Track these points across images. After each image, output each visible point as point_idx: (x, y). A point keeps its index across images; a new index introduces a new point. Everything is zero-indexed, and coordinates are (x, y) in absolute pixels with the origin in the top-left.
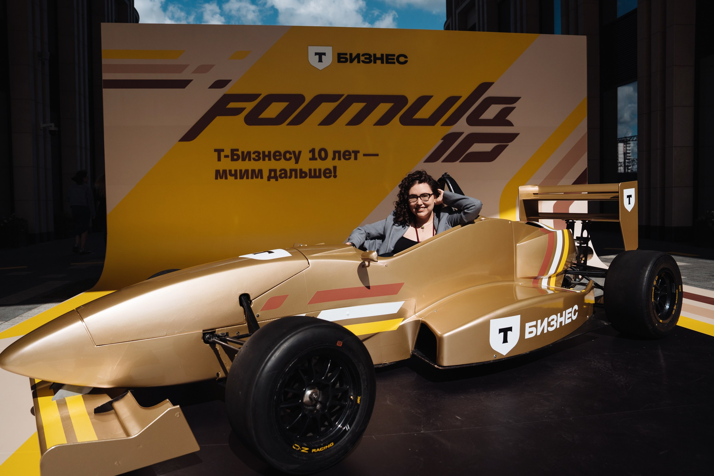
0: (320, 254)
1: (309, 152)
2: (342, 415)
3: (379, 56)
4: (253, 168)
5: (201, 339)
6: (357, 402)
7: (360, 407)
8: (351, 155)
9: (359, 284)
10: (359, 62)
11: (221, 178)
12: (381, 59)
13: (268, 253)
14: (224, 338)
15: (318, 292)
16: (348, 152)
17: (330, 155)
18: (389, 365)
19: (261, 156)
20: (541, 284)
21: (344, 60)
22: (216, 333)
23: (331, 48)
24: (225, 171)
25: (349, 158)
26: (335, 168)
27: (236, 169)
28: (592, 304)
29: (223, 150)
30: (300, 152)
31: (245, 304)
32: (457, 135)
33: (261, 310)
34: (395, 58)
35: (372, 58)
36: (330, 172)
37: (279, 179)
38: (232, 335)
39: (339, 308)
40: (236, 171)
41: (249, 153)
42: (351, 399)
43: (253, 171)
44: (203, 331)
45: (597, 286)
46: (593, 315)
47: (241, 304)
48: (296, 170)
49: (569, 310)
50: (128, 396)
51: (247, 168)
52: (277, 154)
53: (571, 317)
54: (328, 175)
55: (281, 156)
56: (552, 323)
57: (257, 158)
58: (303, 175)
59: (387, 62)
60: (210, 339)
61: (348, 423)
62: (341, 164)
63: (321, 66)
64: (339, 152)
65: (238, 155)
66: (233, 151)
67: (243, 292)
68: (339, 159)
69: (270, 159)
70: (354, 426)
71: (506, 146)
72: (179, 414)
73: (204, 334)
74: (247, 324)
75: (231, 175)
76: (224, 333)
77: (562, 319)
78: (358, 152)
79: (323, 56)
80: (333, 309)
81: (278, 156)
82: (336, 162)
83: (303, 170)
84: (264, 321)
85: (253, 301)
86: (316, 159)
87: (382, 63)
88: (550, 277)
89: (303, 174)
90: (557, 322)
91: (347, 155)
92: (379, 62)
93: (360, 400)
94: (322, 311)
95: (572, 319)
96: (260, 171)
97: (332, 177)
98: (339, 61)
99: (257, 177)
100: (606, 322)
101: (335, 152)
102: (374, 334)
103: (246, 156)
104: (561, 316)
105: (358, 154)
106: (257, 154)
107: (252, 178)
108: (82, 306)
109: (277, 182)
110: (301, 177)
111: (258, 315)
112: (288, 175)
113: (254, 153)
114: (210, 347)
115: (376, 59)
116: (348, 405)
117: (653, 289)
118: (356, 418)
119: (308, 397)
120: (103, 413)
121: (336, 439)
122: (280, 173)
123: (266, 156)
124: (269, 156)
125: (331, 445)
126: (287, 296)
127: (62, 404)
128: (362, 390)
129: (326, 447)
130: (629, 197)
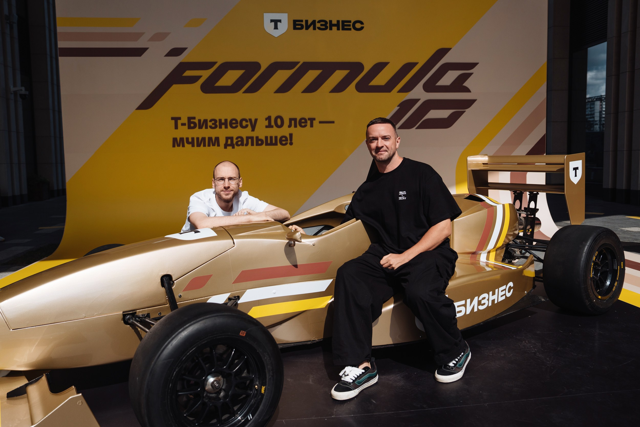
0: (247, 233)
1: (265, 119)
2: (246, 404)
3: (335, 22)
4: (210, 136)
5: (121, 320)
6: (261, 391)
7: (264, 397)
8: (307, 123)
9: (286, 263)
10: (314, 29)
11: (179, 146)
12: (337, 25)
13: (194, 232)
15: (243, 271)
16: (304, 120)
17: (287, 122)
18: (318, 342)
19: (218, 124)
20: (480, 259)
21: (300, 27)
22: (137, 315)
23: (286, 14)
24: (182, 139)
25: (305, 125)
26: (291, 135)
27: (193, 136)
28: (532, 277)
29: (180, 118)
30: (256, 120)
31: (166, 285)
32: (413, 102)
33: (183, 291)
34: (351, 24)
35: (328, 25)
36: (286, 140)
37: (236, 146)
38: (152, 317)
39: (265, 286)
40: (193, 139)
41: (206, 121)
42: (255, 388)
43: (210, 139)
44: (123, 312)
45: (539, 260)
46: (532, 290)
47: (163, 285)
48: (252, 138)
49: (504, 287)
50: (42, 380)
51: (204, 136)
53: (505, 294)
54: (284, 142)
55: (238, 124)
56: (483, 302)
57: (213, 126)
58: (260, 142)
59: (343, 29)
60: (130, 320)
61: (251, 412)
62: (297, 132)
63: (276, 33)
64: (295, 120)
65: (195, 123)
66: (189, 119)
67: (165, 273)
68: (295, 126)
69: (226, 127)
70: (257, 416)
71: (463, 113)
72: (82, 402)
73: (124, 316)
74: (169, 304)
75: (188, 143)
76: (144, 315)
77: (495, 297)
78: (314, 119)
79: (279, 23)
80: (259, 287)
82: (292, 130)
83: (260, 138)
84: (186, 302)
85: (175, 282)
86: (272, 127)
87: (338, 29)
88: (489, 252)
90: (488, 300)
91: (303, 123)
92: (334, 28)
93: (264, 389)
94: (248, 290)
95: (506, 296)
96: (217, 139)
97: (288, 144)
98: (295, 28)
99: (214, 145)
100: (543, 298)
101: (291, 120)
102: (301, 312)
103: (203, 124)
104: (493, 294)
105: (314, 121)
106: (213, 122)
107: (209, 146)
109: (233, 149)
110: (258, 144)
111: (181, 295)
112: (245, 142)
113: (211, 121)
114: (131, 328)
115: (332, 25)
116: (252, 394)
117: (592, 265)
118: (259, 407)
119: (210, 385)
120: (16, 396)
126: (211, 276)
128: (267, 380)
130: (576, 169)
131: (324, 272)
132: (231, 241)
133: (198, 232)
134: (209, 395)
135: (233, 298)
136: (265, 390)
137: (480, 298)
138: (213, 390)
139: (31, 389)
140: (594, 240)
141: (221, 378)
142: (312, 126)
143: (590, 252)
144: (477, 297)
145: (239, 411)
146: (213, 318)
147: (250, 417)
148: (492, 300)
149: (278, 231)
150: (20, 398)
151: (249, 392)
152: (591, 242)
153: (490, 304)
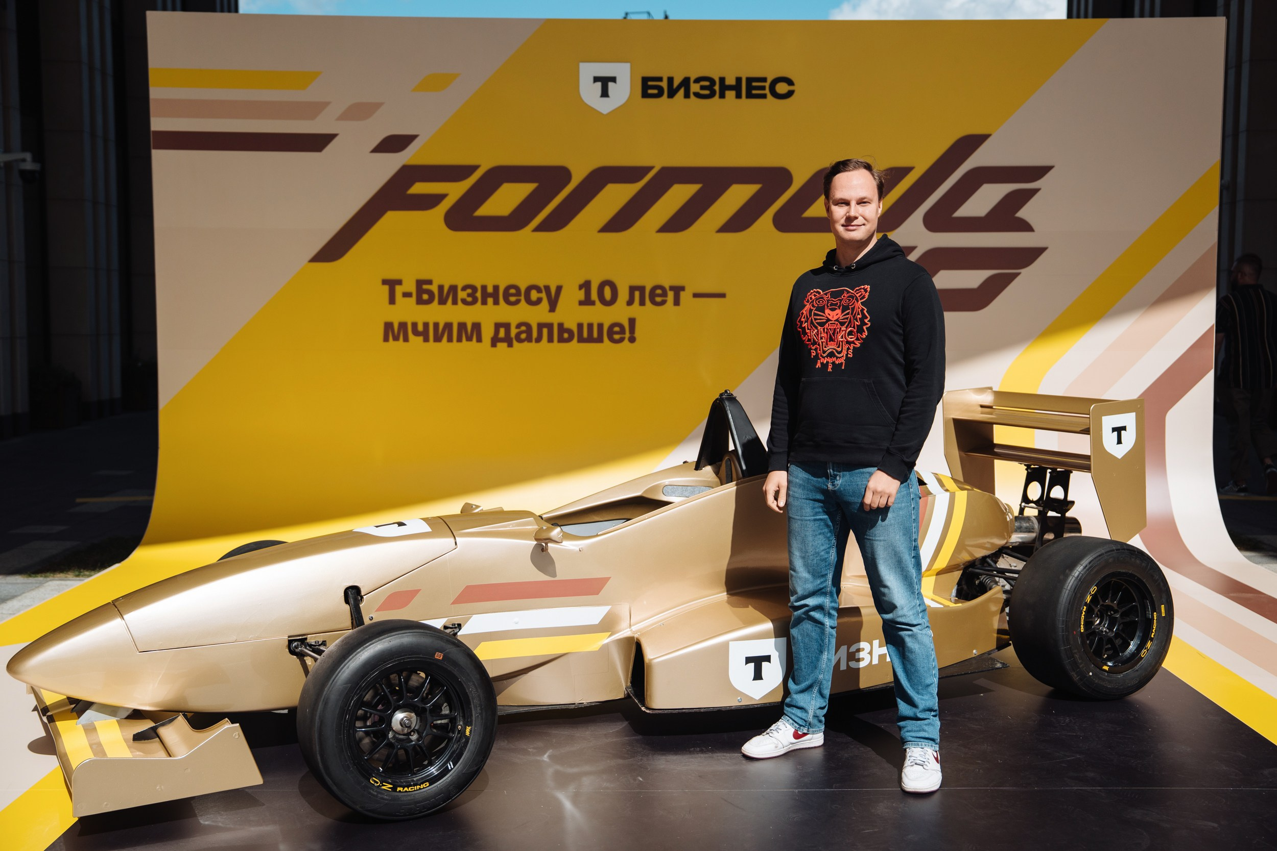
0: (478, 529)
1: (577, 287)
3: (730, 81)
4: (462, 320)
5: (284, 646)
6: (465, 732)
7: (470, 741)
8: (666, 296)
10: (687, 96)
11: (396, 338)
12: (737, 88)
13: (397, 525)
14: (317, 649)
15: (467, 587)
16: (662, 290)
17: (623, 295)
18: (587, 707)
19: (479, 295)
21: (655, 91)
22: (308, 641)
23: (628, 66)
24: (403, 325)
25: (663, 300)
26: (632, 322)
27: (426, 320)
29: (399, 282)
30: (559, 289)
31: (351, 601)
33: (377, 611)
34: (767, 85)
35: (717, 88)
36: (622, 331)
37: (515, 342)
40: (426, 325)
41: (453, 289)
42: (458, 729)
43: (462, 326)
44: (289, 637)
47: (347, 601)
48: (550, 326)
50: (179, 720)
51: (449, 320)
52: (513, 291)
54: (617, 337)
55: (521, 296)
57: (469, 299)
58: (566, 335)
59: (749, 96)
60: (298, 648)
61: (451, 761)
62: (645, 314)
63: (605, 106)
64: (642, 289)
65: (431, 293)
66: (420, 283)
67: (351, 584)
68: (642, 303)
69: (496, 302)
71: (1014, 276)
72: (238, 734)
73: (290, 642)
75: (416, 333)
76: (318, 642)
78: (682, 288)
79: (611, 85)
80: (492, 613)
81: (513, 295)
82: (636, 310)
83: (566, 326)
85: (365, 597)
86: (593, 303)
87: (739, 96)
89: (564, 335)
90: (871, 653)
91: (659, 295)
92: (730, 94)
94: (476, 615)
96: (477, 327)
97: (626, 341)
98: (645, 95)
99: (469, 339)
101: (632, 289)
102: (558, 656)
103: (448, 295)
105: (682, 294)
106: (469, 291)
107: (459, 340)
108: (122, 597)
109: (510, 349)
110: (561, 340)
111: (372, 617)
112: (535, 334)
113: (464, 288)
114: (298, 661)
115: (724, 87)
116: (455, 737)
117: (1085, 610)
118: (463, 754)
119: (399, 722)
120: (145, 740)
121: (433, 780)
122: (518, 330)
123: (489, 295)
124: (495, 295)
125: (426, 785)
126: (419, 590)
127: (90, 729)
128: (474, 719)
129: (418, 787)
130: (1119, 430)
131: (597, 593)
132: (452, 540)
133: (404, 524)
134: (396, 736)
135: (451, 626)
136: (470, 732)
137: (853, 649)
138: (403, 730)
139: (164, 731)
140: (1086, 566)
141: (413, 714)
142: (677, 302)
143: (1075, 588)
144: (846, 646)
145: (437, 758)
146: (400, 635)
147: (450, 765)
148: (879, 655)
149: (527, 527)
150: (151, 743)
151: (451, 735)
152: (1079, 570)
153: (875, 661)
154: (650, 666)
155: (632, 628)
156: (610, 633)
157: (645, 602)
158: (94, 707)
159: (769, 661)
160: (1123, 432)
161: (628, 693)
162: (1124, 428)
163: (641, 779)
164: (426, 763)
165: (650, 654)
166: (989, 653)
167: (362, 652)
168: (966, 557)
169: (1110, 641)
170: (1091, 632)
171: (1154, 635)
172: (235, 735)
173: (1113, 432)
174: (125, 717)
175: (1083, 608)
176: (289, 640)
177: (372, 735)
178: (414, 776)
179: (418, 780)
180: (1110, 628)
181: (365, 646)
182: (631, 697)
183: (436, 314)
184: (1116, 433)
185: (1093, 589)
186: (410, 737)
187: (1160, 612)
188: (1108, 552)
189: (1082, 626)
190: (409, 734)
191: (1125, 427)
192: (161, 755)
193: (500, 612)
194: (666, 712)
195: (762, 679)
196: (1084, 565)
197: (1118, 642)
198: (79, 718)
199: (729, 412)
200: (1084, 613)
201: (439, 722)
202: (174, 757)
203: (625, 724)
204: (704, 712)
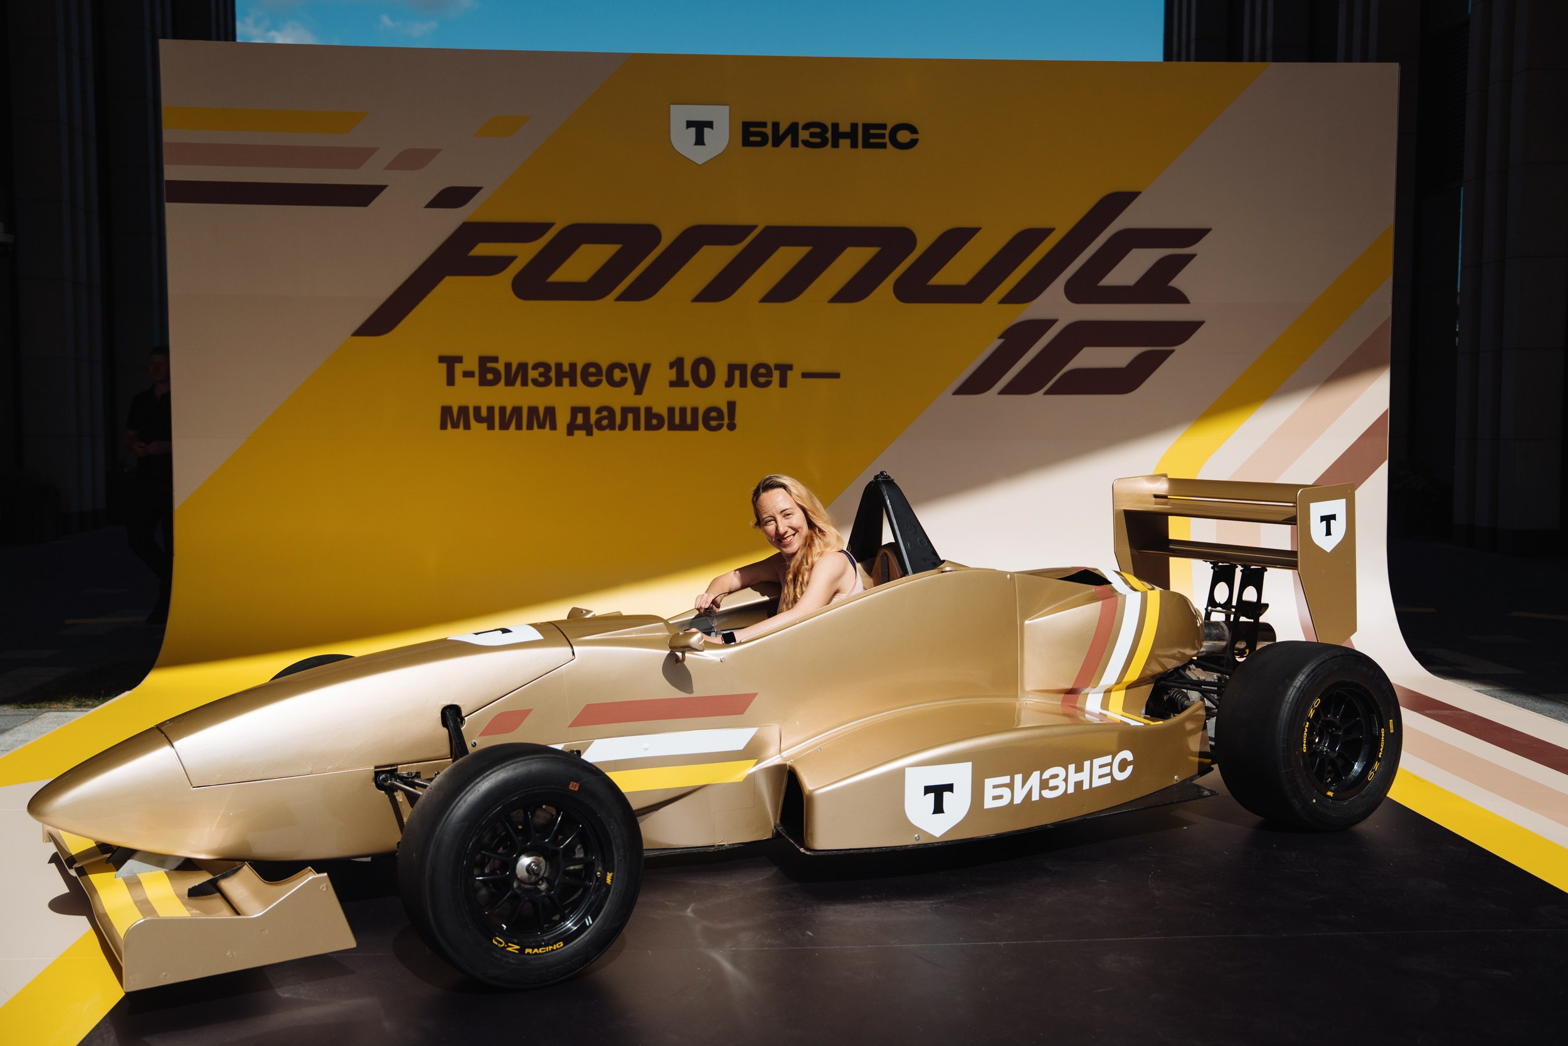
0: (599, 636)
1: (668, 366)
2: (582, 903)
3: (845, 127)
4: (533, 404)
5: (371, 781)
6: (606, 880)
7: (611, 892)
8: (771, 376)
9: (670, 692)
10: (795, 144)
11: (455, 426)
12: (852, 135)
13: (500, 632)
14: (410, 781)
15: (588, 706)
16: (765, 369)
17: (721, 374)
18: (729, 849)
19: (553, 374)
20: (1085, 707)
21: (758, 139)
22: (398, 773)
23: (726, 109)
24: (463, 410)
25: (767, 381)
26: (732, 406)
27: (491, 404)
29: (459, 359)
30: (647, 367)
31: (451, 723)
32: (1038, 327)
33: (482, 734)
34: (887, 132)
35: (829, 135)
36: (720, 416)
37: (595, 431)
38: (425, 775)
40: (491, 409)
41: (523, 367)
42: (597, 877)
43: (533, 411)
44: (376, 767)
47: (445, 723)
48: (636, 411)
49: (1105, 760)
50: (245, 871)
51: (517, 404)
52: (592, 370)
53: (1110, 775)
54: (713, 423)
55: (602, 376)
56: (1051, 783)
57: (542, 379)
58: (654, 422)
59: (867, 145)
60: (387, 781)
61: (589, 915)
62: (747, 397)
63: (700, 155)
64: (743, 368)
65: (496, 372)
66: (484, 360)
67: (449, 703)
68: (743, 384)
69: (573, 383)
71: (1167, 354)
72: (327, 887)
73: (377, 774)
74: (450, 757)
75: (479, 419)
76: (411, 773)
77: (1083, 776)
78: (790, 367)
79: (707, 130)
81: (592, 375)
82: (736, 392)
83: (655, 410)
85: (466, 718)
86: (686, 384)
87: (854, 145)
88: (1106, 692)
89: (652, 421)
90: (1066, 780)
91: (763, 375)
92: (845, 143)
93: (611, 878)
94: (596, 740)
95: (1114, 778)
96: (550, 411)
97: (725, 428)
98: (746, 143)
99: (541, 426)
101: (732, 368)
102: (696, 788)
103: (516, 374)
104: (1079, 770)
105: (789, 373)
106: (541, 370)
107: (530, 427)
108: (167, 721)
109: (589, 437)
110: (649, 427)
111: (475, 743)
112: (618, 421)
113: (535, 367)
114: (386, 796)
115: (838, 136)
116: (593, 886)
117: (1307, 726)
118: (603, 906)
119: (525, 869)
120: (202, 895)
121: (568, 938)
122: (598, 416)
123: (564, 375)
124: (572, 374)
125: (559, 945)
126: (530, 711)
127: (133, 883)
128: (616, 862)
129: (550, 947)
130: (1328, 519)
131: (742, 713)
132: (569, 649)
133: (509, 631)
134: (523, 885)
136: (612, 880)
137: (1046, 775)
138: (529, 878)
139: (227, 885)
140: (1309, 675)
141: (541, 859)
142: (783, 383)
143: (1297, 701)
144: (1039, 772)
145: (571, 912)
146: (527, 762)
147: (589, 921)
148: (1075, 783)
149: (656, 634)
150: (211, 898)
151: (587, 883)
152: (1301, 679)
153: (1071, 790)
154: (810, 799)
155: (783, 754)
156: (757, 760)
157: (798, 723)
158: (137, 855)
159: (952, 791)
160: (1332, 522)
161: (778, 832)
162: (1333, 517)
163: (811, 934)
164: (557, 917)
165: (809, 783)
166: (1192, 778)
167: (481, 783)
168: (1158, 669)
169: (1332, 762)
170: (1313, 752)
171: (1382, 755)
172: (323, 888)
173: (1321, 521)
174: (175, 867)
175: (1306, 724)
176: (375, 772)
177: (491, 885)
178: (545, 934)
179: (549, 939)
180: (1332, 747)
181: (484, 775)
182: (783, 837)
183: (502, 396)
184: (1324, 522)
185: (1317, 702)
186: (538, 886)
187: (1387, 729)
188: (1333, 658)
189: (1304, 745)
190: (536, 883)
191: (1335, 515)
192: (226, 914)
193: (627, 736)
194: (830, 853)
195: (943, 812)
196: (1306, 673)
197: (1340, 763)
198: (117, 871)
199: (887, 497)
200: (1306, 730)
201: (572, 868)
202: (244, 915)
203: (775, 869)
204: (875, 853)
